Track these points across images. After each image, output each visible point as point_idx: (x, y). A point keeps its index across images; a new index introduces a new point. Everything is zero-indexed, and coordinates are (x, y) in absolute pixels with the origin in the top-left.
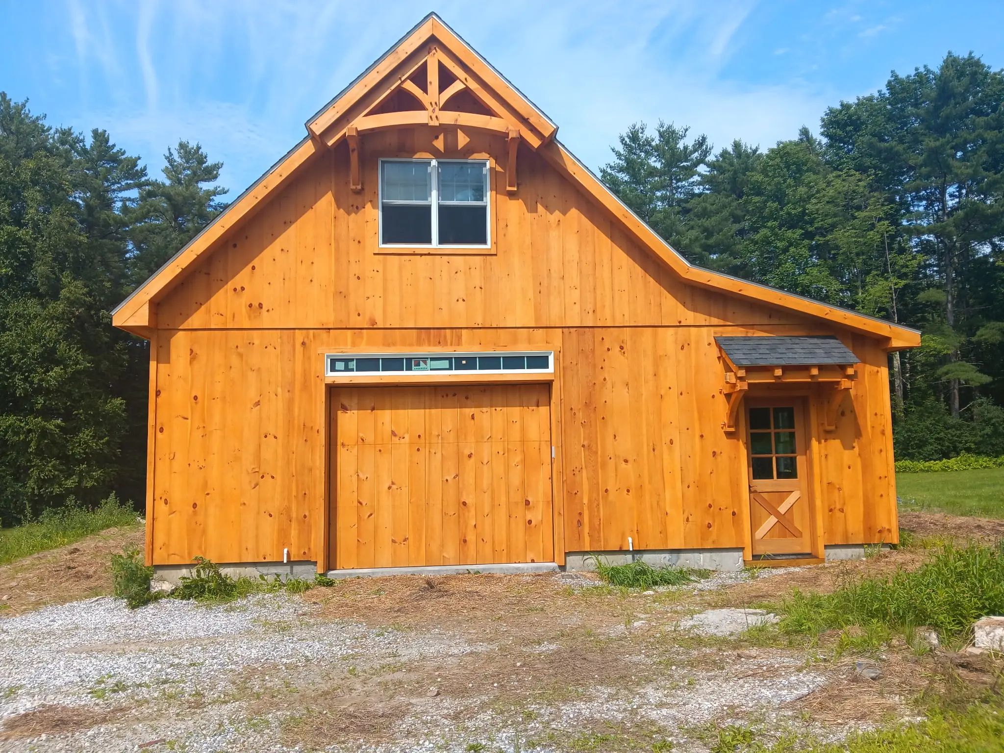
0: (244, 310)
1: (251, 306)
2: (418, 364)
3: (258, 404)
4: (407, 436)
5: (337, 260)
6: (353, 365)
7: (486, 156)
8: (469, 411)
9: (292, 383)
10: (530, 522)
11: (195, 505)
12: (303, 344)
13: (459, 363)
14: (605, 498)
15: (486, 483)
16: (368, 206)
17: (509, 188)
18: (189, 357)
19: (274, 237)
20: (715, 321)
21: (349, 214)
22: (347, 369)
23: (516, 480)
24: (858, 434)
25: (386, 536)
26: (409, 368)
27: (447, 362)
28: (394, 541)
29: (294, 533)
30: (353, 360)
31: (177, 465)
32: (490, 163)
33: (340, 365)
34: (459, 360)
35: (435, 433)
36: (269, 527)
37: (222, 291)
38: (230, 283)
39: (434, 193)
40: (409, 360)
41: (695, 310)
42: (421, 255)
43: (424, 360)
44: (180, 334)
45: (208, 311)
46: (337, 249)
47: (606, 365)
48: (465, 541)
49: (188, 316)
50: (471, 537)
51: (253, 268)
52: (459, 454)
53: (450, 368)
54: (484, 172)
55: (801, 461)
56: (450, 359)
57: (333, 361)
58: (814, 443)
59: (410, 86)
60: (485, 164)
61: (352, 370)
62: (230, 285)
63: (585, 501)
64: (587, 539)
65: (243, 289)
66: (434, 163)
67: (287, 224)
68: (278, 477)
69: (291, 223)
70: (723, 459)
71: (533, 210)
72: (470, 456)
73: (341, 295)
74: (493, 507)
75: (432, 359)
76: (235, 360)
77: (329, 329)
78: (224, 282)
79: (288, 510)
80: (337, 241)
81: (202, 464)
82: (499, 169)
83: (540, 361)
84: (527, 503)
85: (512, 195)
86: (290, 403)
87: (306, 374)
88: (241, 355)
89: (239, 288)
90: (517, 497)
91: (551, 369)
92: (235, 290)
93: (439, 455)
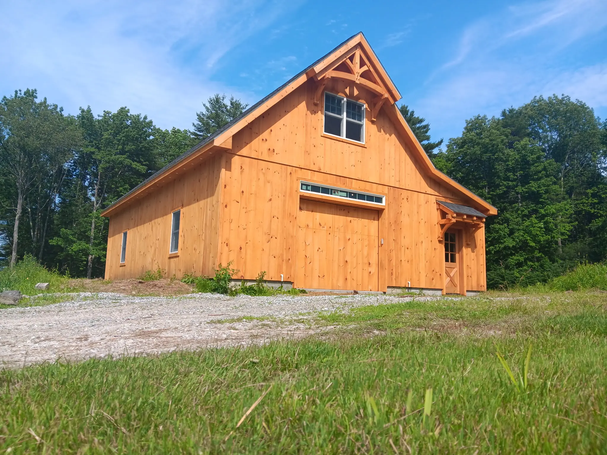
0: (266, 151)
1: (269, 149)
2: (335, 193)
3: (270, 200)
4: (325, 227)
5: (306, 135)
6: (309, 188)
7: (364, 102)
8: (349, 219)
9: (286, 192)
10: (370, 273)
11: (241, 248)
12: (291, 173)
13: (351, 195)
14: (401, 264)
15: (355, 253)
16: (320, 112)
17: (373, 119)
18: (240, 170)
19: (281, 117)
20: (437, 194)
21: (312, 114)
22: (307, 190)
23: (365, 253)
24: (476, 247)
25: (316, 273)
26: (331, 194)
27: (346, 194)
28: (319, 276)
29: (284, 267)
30: (309, 185)
31: (234, 226)
32: (366, 106)
33: (304, 187)
34: (350, 193)
35: (336, 227)
36: (274, 263)
37: (257, 139)
38: (261, 136)
39: (345, 114)
40: (332, 190)
41: (431, 188)
42: (339, 141)
43: (338, 191)
44: (236, 157)
45: (250, 148)
46: (306, 130)
47: (402, 205)
48: (346, 279)
49: (242, 148)
50: (349, 277)
51: (271, 131)
52: (345, 237)
53: (347, 197)
54: (363, 109)
55: (457, 256)
56: (347, 192)
57: (302, 184)
58: (464, 248)
59: (348, 61)
60: (363, 106)
61: (309, 190)
62: (261, 137)
63: (394, 264)
64: (394, 281)
65: (266, 140)
66: (345, 99)
67: (287, 112)
68: (278, 238)
69: (288, 112)
70: (437, 251)
71: (379, 131)
72: (349, 239)
73: (307, 153)
74: (357, 264)
75: (341, 191)
76: (261, 176)
77: (301, 168)
78: (258, 134)
79: (282, 255)
80: (306, 126)
81: (245, 227)
82: (368, 109)
83: (379, 200)
84: (369, 264)
85: (373, 122)
86: (285, 201)
87: (291, 188)
88: (264, 174)
89: (264, 139)
90: (366, 261)
91: (384, 203)
92: (263, 140)
93: (337, 238)
